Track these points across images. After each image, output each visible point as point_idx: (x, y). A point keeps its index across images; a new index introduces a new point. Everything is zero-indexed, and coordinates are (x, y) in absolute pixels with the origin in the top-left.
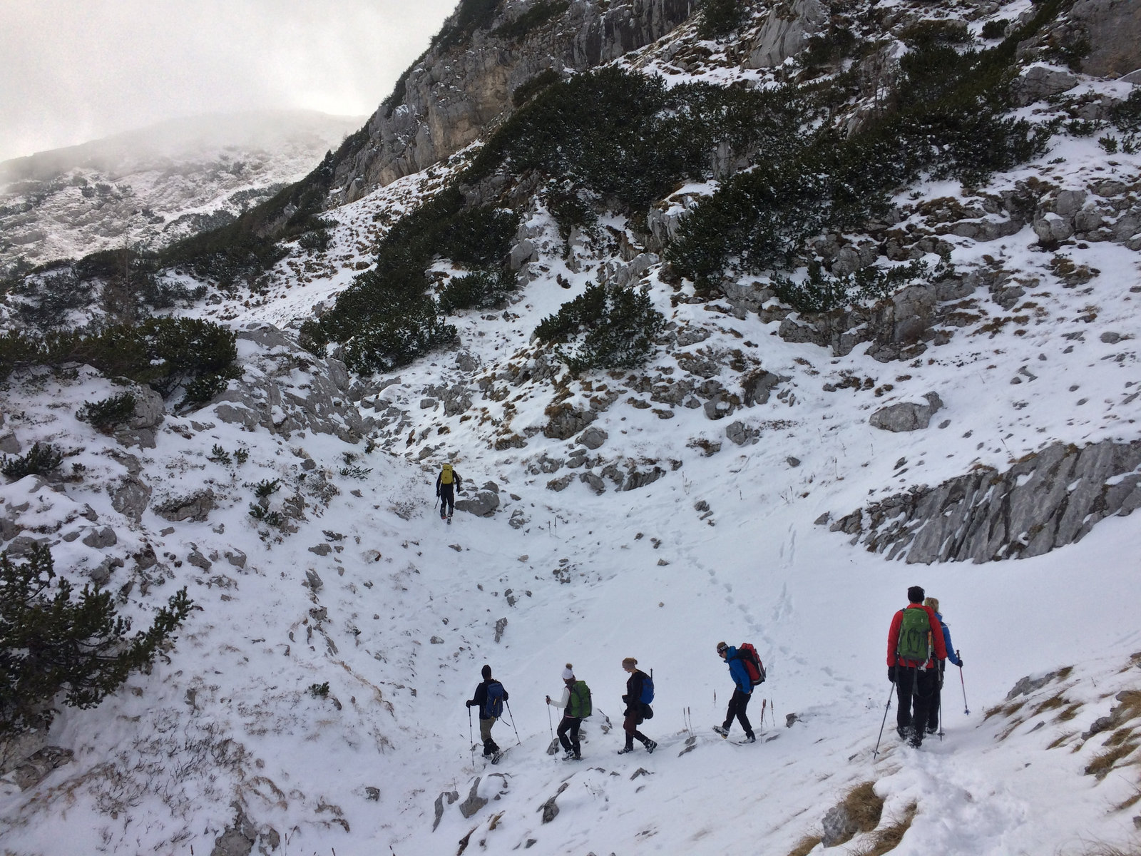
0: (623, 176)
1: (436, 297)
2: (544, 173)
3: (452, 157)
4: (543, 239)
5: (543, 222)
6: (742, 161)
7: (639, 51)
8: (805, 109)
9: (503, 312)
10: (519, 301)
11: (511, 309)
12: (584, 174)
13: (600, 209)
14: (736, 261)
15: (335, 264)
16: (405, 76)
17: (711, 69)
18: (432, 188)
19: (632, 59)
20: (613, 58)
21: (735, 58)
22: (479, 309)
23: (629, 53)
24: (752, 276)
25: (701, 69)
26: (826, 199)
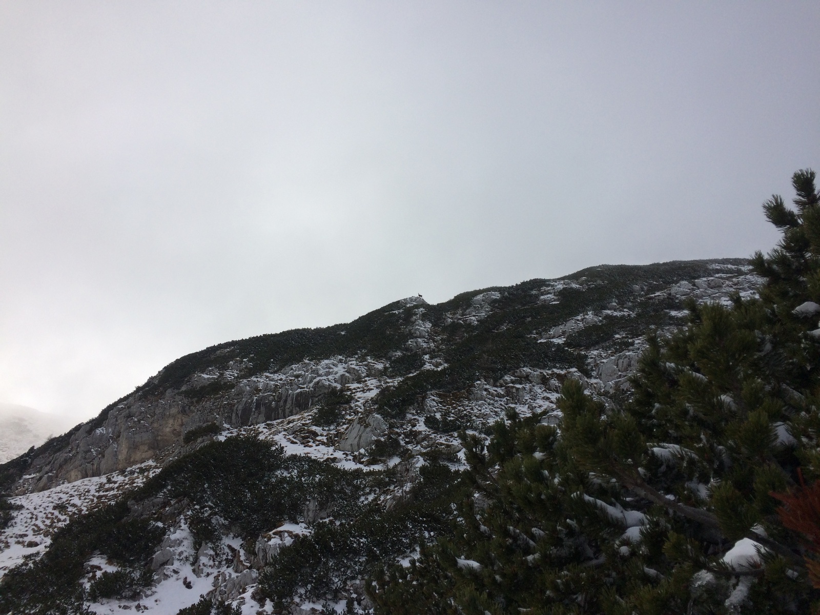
0: (245, 511)
1: (87, 586)
2: (192, 500)
3: (129, 469)
4: (181, 549)
5: (183, 536)
6: (323, 514)
7: (275, 422)
8: (365, 487)
9: (136, 603)
10: (151, 595)
11: (144, 602)
12: (220, 506)
13: (226, 532)
14: (302, 591)
15: (9, 540)
16: (110, 408)
17: (316, 446)
18: (107, 490)
19: (269, 426)
20: (257, 423)
21: (332, 442)
22: (119, 600)
23: (268, 422)
24: (311, 603)
25: (310, 444)
26: (363, 556)
